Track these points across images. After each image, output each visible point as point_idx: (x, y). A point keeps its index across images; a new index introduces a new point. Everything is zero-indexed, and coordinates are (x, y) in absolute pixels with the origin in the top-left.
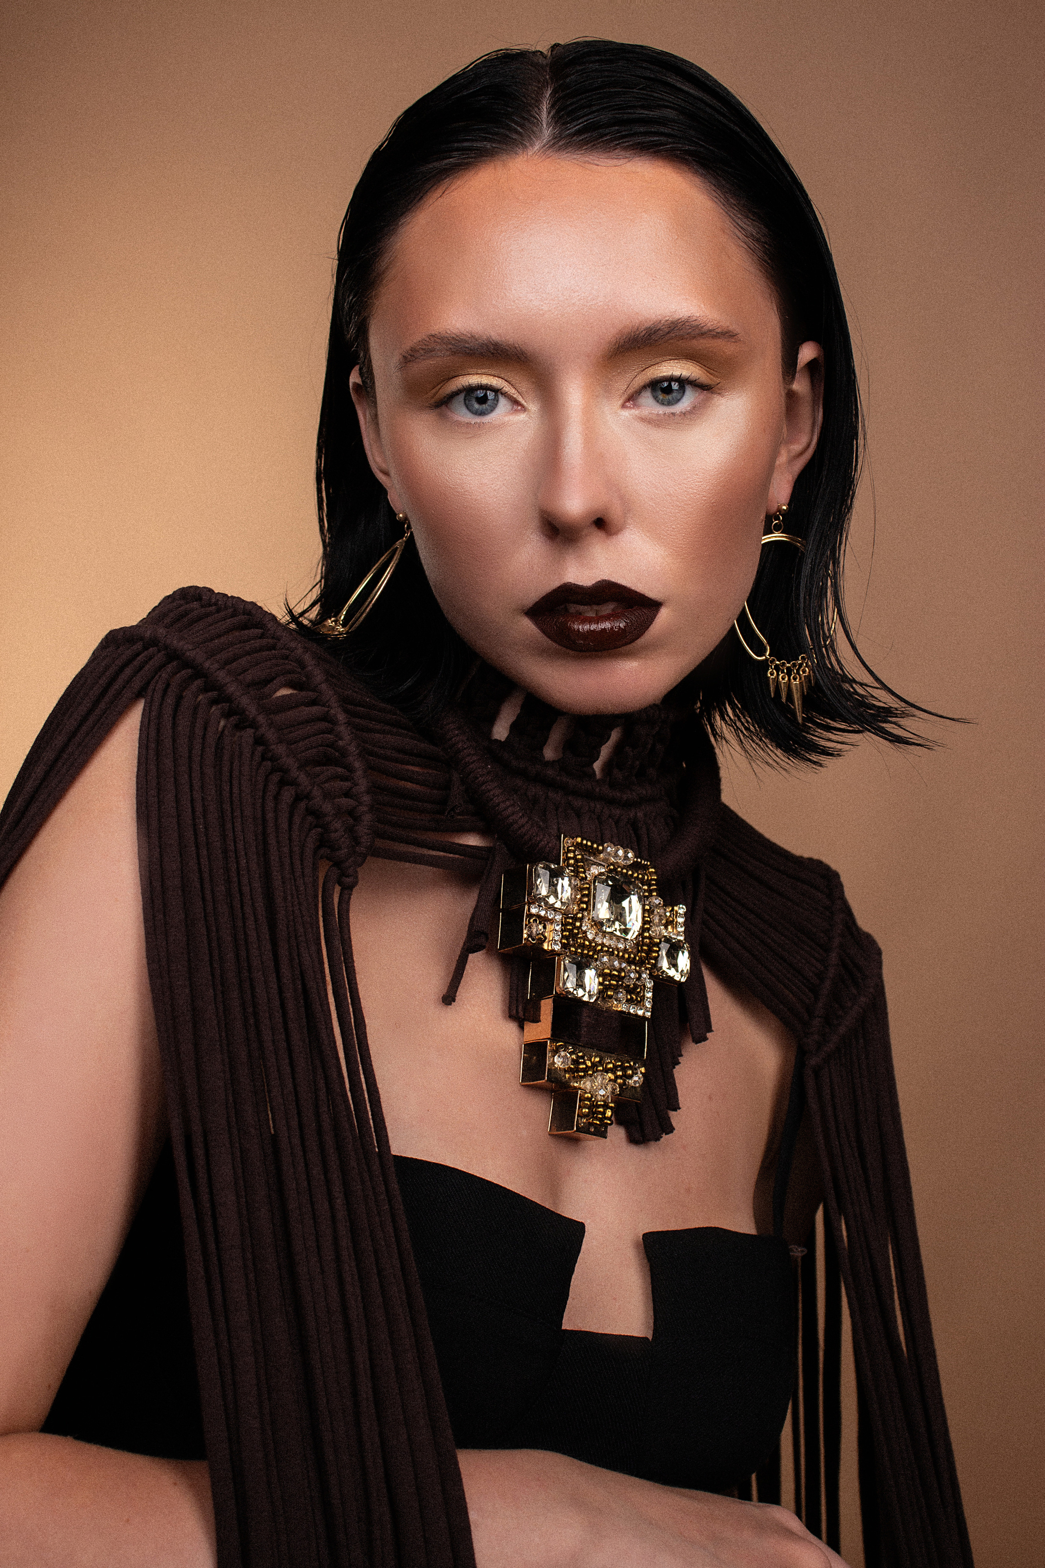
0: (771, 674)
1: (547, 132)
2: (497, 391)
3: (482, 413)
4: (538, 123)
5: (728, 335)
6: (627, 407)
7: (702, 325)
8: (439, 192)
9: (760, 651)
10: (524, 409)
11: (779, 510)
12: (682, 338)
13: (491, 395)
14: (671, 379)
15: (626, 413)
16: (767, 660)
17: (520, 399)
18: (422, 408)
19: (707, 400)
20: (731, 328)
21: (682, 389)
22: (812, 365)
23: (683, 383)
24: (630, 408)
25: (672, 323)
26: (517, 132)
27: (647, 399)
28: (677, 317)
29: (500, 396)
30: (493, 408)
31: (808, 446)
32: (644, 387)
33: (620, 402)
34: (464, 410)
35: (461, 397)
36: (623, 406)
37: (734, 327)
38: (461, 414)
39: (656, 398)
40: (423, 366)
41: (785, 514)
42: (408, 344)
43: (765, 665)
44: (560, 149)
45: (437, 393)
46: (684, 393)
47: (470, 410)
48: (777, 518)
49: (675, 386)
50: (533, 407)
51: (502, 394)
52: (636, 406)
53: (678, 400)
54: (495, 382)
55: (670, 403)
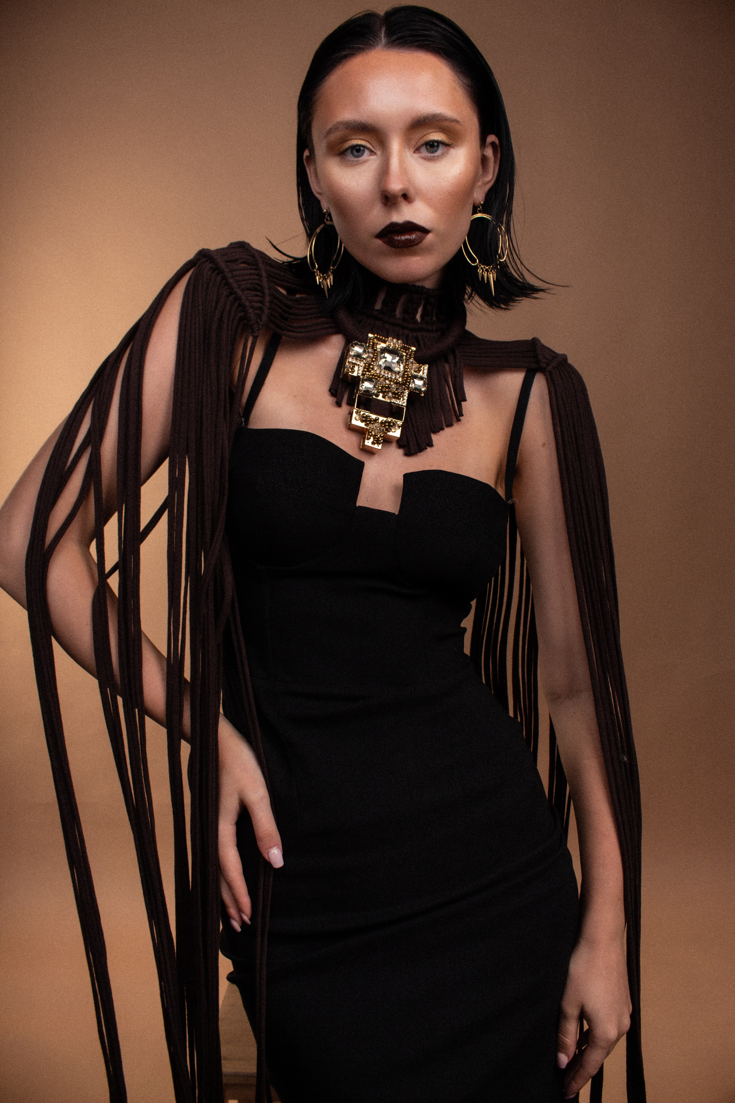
0: (480, 271)
1: (384, 41)
2: (364, 147)
3: (358, 157)
4: (380, 37)
5: (457, 121)
6: (416, 153)
7: (446, 117)
8: (341, 66)
9: (474, 261)
10: (375, 154)
11: (480, 203)
12: (438, 122)
13: (362, 148)
14: (434, 141)
15: (415, 155)
16: (477, 266)
17: (373, 150)
18: (333, 156)
19: (448, 150)
21: (438, 146)
22: (492, 144)
23: (439, 143)
24: (417, 153)
25: (434, 115)
26: (372, 41)
27: (423, 149)
28: (435, 113)
29: (365, 149)
30: (362, 154)
31: (492, 179)
32: (422, 145)
33: (413, 151)
34: (351, 156)
35: (350, 151)
36: (414, 152)
37: (458, 119)
38: (350, 157)
39: (427, 149)
40: (334, 137)
41: (483, 205)
42: (328, 127)
43: (476, 268)
44: (388, 48)
45: (340, 149)
46: (438, 147)
47: (353, 155)
48: (479, 207)
49: (436, 144)
50: (379, 153)
51: (366, 148)
52: (419, 152)
53: (436, 151)
54: (363, 143)
55: (433, 152)
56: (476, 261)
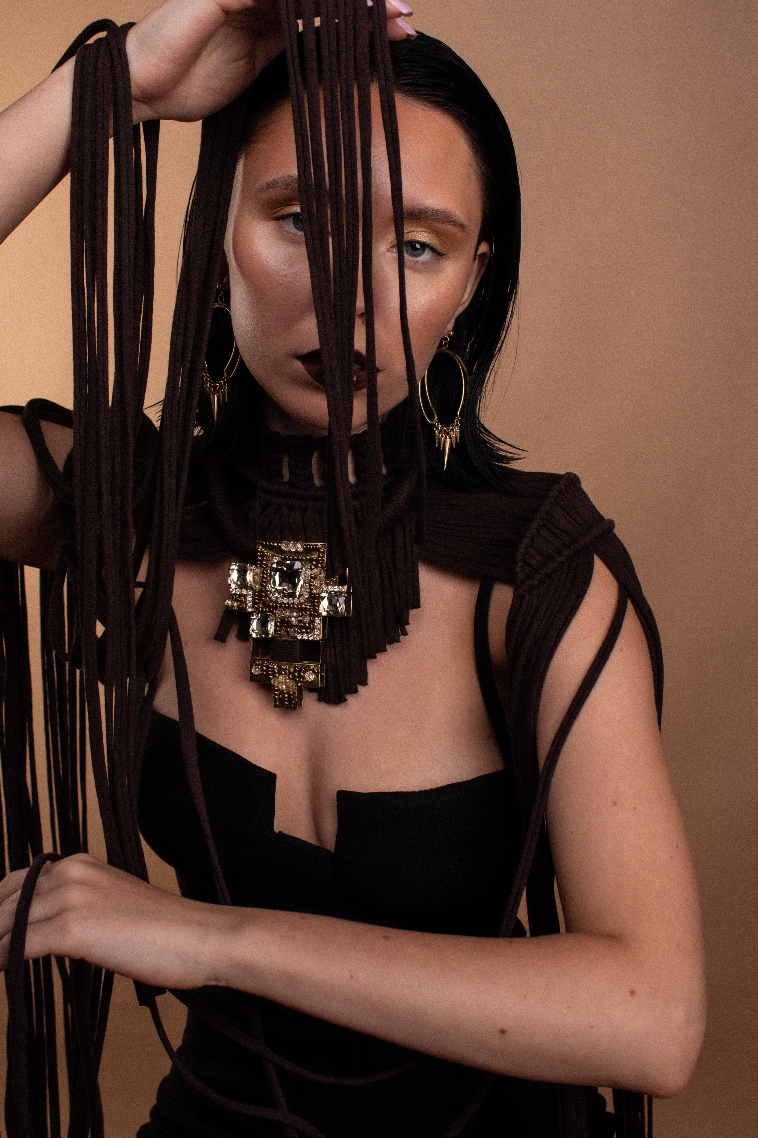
7: (451, 217)
9: (431, 417)
11: (448, 335)
12: (438, 221)
16: (433, 423)
18: (266, 217)
20: (464, 223)
21: (423, 250)
22: (483, 255)
23: (424, 246)
24: (392, 252)
25: (435, 210)
31: (466, 301)
33: (388, 248)
34: (291, 224)
35: (293, 217)
36: (389, 251)
37: (466, 224)
38: (287, 226)
39: (407, 251)
43: (433, 426)
45: (279, 211)
46: (424, 252)
47: (296, 227)
48: (446, 339)
53: (420, 255)
55: (414, 256)
56: (435, 418)
